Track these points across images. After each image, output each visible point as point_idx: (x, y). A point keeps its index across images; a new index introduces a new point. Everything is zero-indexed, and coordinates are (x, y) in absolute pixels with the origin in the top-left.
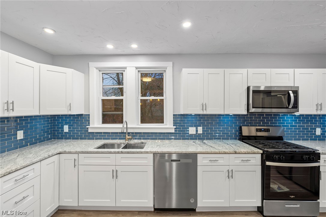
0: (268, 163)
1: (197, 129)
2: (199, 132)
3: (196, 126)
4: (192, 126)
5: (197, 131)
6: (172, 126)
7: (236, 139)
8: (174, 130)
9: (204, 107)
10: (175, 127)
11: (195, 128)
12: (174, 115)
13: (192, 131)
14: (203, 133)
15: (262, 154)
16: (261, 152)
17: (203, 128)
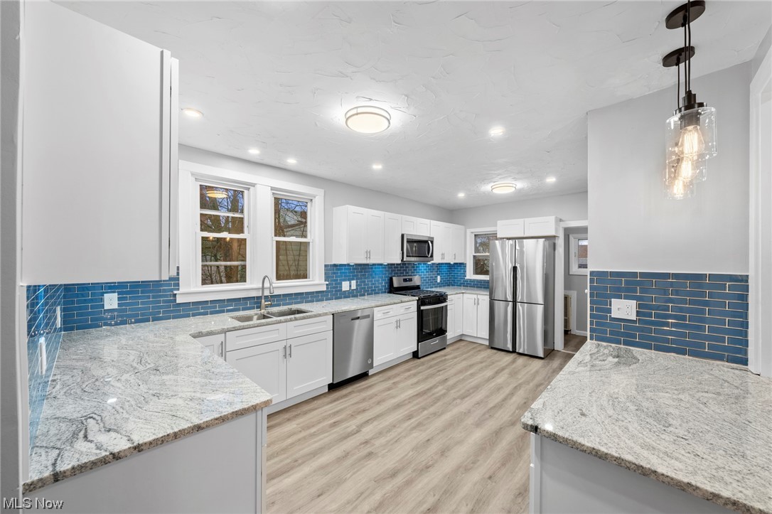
0: (422, 308)
1: (350, 283)
2: (352, 288)
3: (350, 280)
4: (345, 280)
5: (350, 286)
6: (323, 282)
7: (385, 292)
8: (325, 286)
9: (368, 253)
10: (327, 283)
11: (348, 282)
12: (326, 266)
13: (345, 286)
14: (357, 288)
15: (418, 300)
16: (417, 298)
17: (357, 282)
